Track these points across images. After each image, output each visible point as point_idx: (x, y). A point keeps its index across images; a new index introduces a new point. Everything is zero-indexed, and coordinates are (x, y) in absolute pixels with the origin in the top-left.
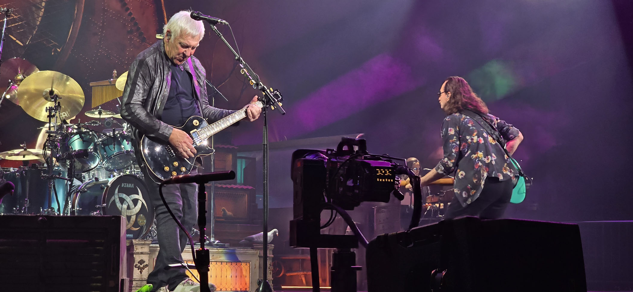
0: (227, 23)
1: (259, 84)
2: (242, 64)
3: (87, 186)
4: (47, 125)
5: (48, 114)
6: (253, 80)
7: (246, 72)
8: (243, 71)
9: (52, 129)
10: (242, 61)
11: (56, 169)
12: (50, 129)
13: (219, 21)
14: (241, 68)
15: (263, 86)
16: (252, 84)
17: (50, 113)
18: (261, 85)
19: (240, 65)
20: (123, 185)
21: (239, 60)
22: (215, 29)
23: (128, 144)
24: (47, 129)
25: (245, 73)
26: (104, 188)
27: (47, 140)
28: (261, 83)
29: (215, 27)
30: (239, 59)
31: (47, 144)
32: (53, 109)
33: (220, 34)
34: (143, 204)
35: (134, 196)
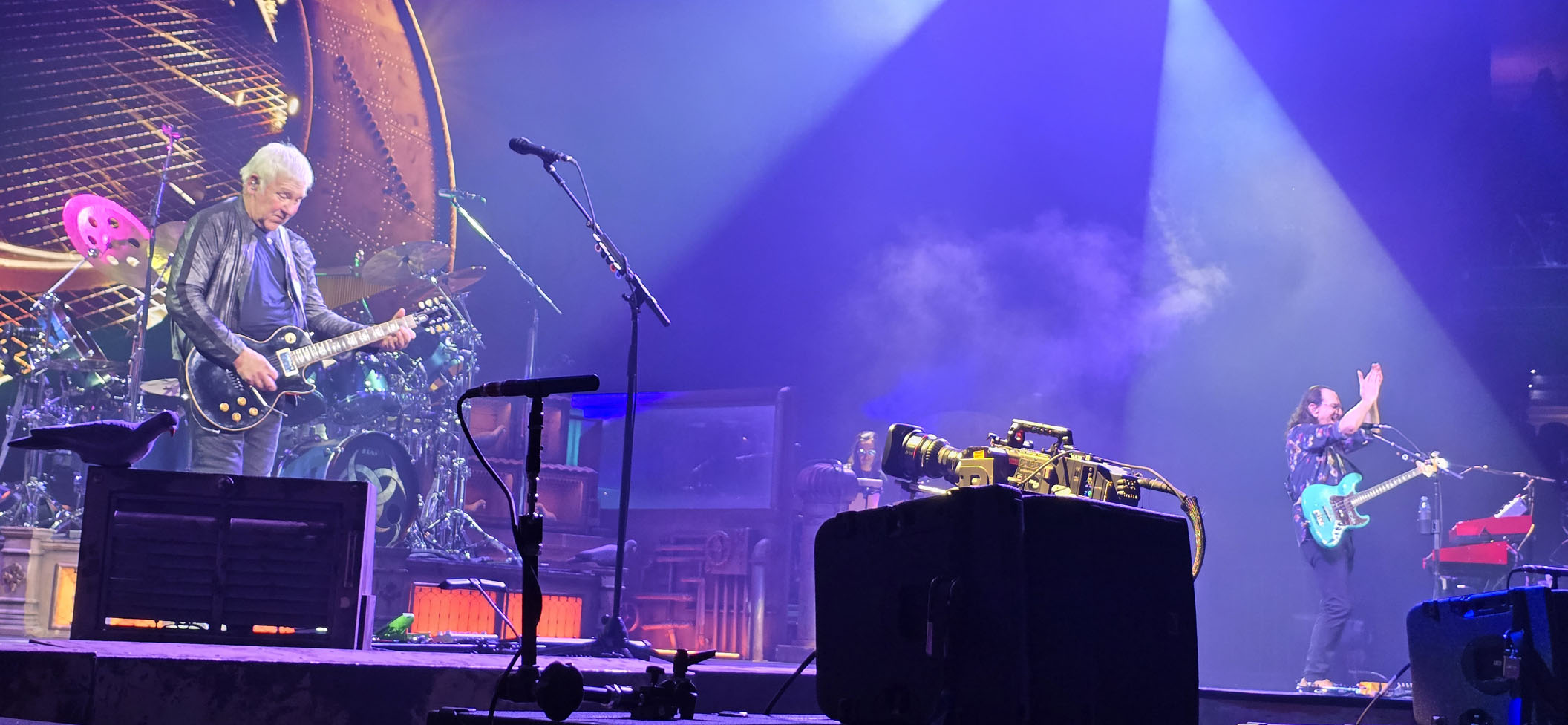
3: (301, 447)
14: (596, 241)
20: (364, 451)
23: (378, 378)
26: (330, 455)
34: (398, 486)
35: (383, 472)
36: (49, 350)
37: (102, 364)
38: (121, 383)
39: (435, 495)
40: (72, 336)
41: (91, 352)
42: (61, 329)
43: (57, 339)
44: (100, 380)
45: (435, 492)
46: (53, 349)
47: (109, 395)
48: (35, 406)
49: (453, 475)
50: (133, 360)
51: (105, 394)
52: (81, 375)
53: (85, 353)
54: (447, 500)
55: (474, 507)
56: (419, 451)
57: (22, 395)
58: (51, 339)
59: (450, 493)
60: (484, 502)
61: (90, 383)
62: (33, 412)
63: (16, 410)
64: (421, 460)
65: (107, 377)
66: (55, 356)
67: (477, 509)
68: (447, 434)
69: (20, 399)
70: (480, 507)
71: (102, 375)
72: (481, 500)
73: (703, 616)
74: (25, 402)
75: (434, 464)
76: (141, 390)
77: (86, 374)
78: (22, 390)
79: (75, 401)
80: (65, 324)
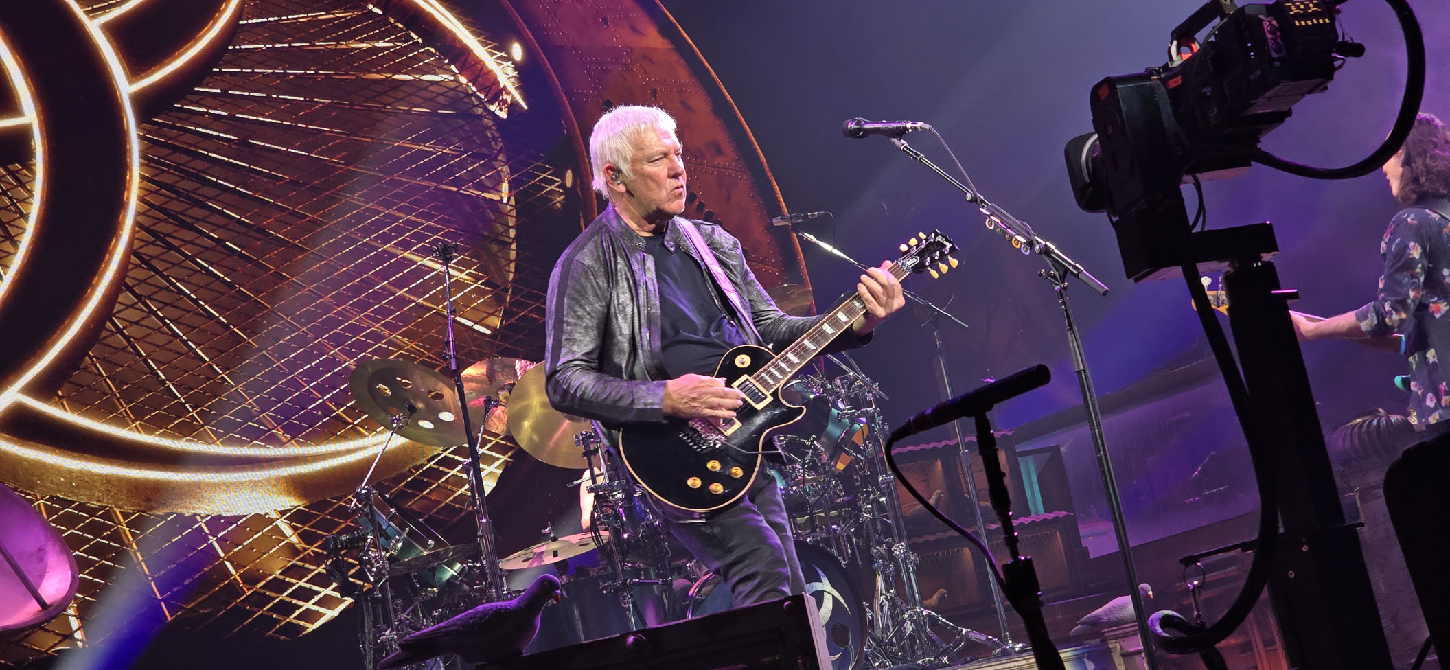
0: (927, 126)
1: (1035, 242)
2: (983, 207)
3: (703, 590)
4: (587, 474)
5: (582, 449)
6: (1018, 237)
7: (999, 222)
8: (991, 221)
9: (601, 481)
10: (982, 201)
11: (629, 567)
12: (594, 482)
13: (909, 125)
14: (984, 217)
15: (1044, 243)
16: (1018, 247)
17: (586, 446)
18: (1038, 243)
19: (982, 209)
21: (976, 201)
22: (905, 147)
24: (590, 483)
25: (996, 225)
27: (594, 506)
28: (1036, 238)
29: (902, 141)
30: (974, 200)
31: (596, 515)
32: (591, 436)
33: (918, 155)
34: (835, 599)
35: (812, 587)
36: (383, 553)
37: (446, 552)
38: (475, 567)
39: (882, 598)
40: (404, 530)
41: (431, 542)
42: (389, 525)
43: (388, 538)
44: (450, 573)
45: (882, 594)
46: (387, 551)
47: (466, 587)
48: (389, 625)
49: (898, 569)
50: (481, 537)
51: (461, 586)
52: (427, 570)
53: (425, 546)
54: (898, 600)
55: (934, 600)
56: (847, 550)
57: (369, 616)
58: (382, 540)
59: (900, 592)
60: (945, 591)
61: (441, 579)
62: (387, 633)
63: (369, 637)
64: (853, 560)
65: (458, 566)
66: (391, 559)
67: (939, 602)
68: (873, 520)
69: (368, 621)
70: (942, 598)
71: (451, 566)
72: (940, 590)
73: (1263, 654)
74: (376, 622)
75: (870, 560)
76: (501, 570)
77: (433, 570)
78: (368, 611)
79: (429, 605)
80: (392, 518)
